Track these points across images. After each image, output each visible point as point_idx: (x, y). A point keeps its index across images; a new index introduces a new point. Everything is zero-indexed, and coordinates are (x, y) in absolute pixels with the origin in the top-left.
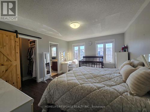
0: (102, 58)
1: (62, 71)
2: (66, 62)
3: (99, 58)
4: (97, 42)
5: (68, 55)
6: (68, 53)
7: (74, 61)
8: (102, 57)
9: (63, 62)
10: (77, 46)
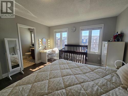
0: (86, 48)
1: (40, 60)
2: (45, 51)
3: (82, 48)
4: (82, 28)
5: (49, 42)
6: (49, 40)
7: (54, 49)
8: (87, 46)
9: (42, 51)
10: (59, 32)
